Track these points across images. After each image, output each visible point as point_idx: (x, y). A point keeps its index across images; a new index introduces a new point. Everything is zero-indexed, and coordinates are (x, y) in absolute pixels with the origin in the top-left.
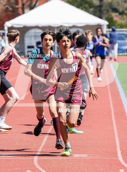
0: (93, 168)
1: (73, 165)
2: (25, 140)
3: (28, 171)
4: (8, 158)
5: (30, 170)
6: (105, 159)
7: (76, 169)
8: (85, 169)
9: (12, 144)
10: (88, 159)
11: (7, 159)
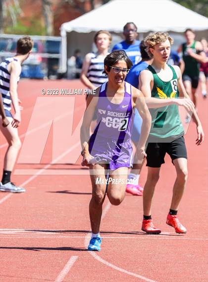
0: (176, 253)
1: (145, 247)
2: (76, 208)
3: (74, 256)
4: (45, 237)
5: (77, 255)
6: (196, 240)
7: (149, 255)
8: (163, 256)
9: (55, 215)
10: (169, 240)
11: (44, 239)
